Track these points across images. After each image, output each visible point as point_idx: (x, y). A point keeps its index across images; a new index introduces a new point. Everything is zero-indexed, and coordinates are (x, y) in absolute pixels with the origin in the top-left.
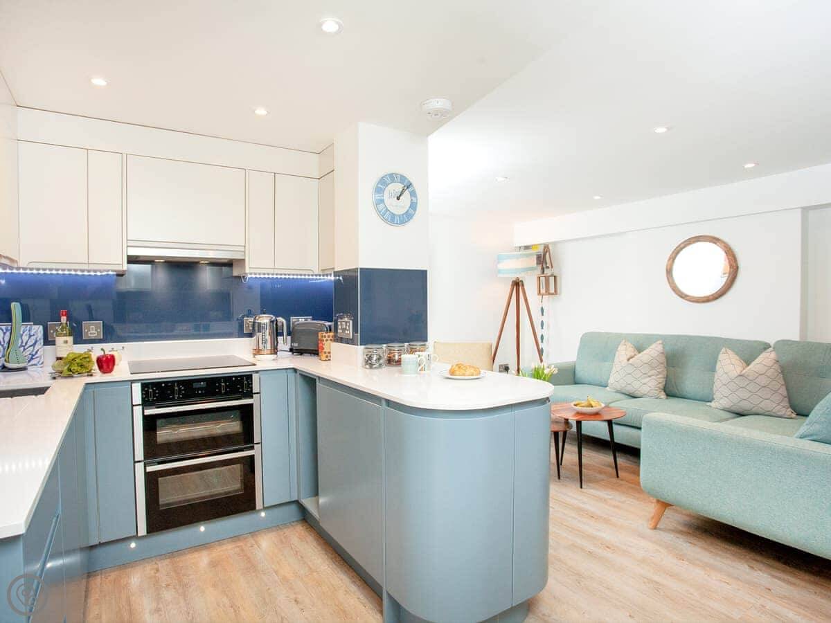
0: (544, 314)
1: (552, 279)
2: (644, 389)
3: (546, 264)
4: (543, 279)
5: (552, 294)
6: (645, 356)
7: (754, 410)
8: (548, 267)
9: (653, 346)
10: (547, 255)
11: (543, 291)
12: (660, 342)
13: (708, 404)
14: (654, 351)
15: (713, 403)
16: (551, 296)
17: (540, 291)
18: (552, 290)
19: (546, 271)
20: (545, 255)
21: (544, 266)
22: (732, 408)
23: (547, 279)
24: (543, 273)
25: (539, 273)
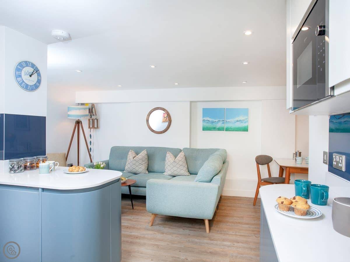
0: (92, 138)
1: (96, 121)
2: (140, 170)
3: (93, 113)
4: (91, 121)
5: (96, 128)
6: (140, 156)
7: (178, 174)
8: (94, 115)
9: (143, 152)
10: (94, 109)
11: (91, 126)
12: (146, 150)
13: (164, 173)
14: (143, 154)
15: (165, 173)
16: (95, 129)
17: (90, 126)
18: (96, 126)
19: (93, 117)
20: (92, 109)
21: (92, 114)
22: (172, 174)
23: (93, 120)
24: (91, 117)
25: (89, 118)
